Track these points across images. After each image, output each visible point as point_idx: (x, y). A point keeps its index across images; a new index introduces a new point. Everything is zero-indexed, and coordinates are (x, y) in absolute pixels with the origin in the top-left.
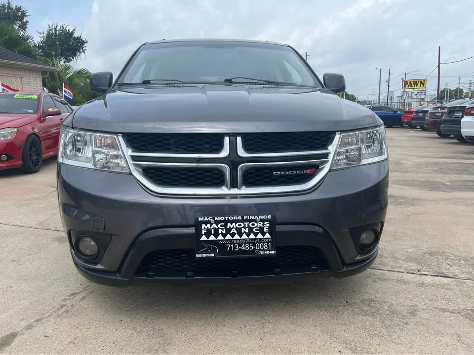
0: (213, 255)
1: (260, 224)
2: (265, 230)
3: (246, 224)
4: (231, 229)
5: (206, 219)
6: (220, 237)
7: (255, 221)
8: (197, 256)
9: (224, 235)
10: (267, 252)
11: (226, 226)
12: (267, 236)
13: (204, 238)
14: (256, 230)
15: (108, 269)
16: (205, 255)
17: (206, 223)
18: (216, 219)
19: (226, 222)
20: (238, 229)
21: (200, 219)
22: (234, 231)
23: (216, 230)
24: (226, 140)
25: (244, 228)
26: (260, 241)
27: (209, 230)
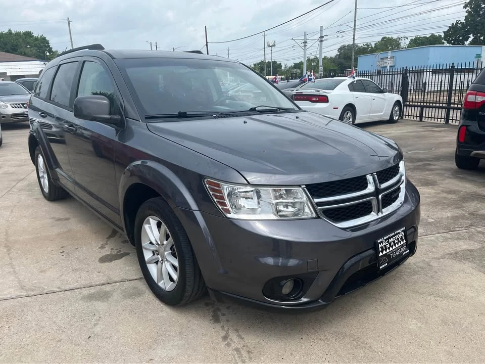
0: (386, 264)
1: (400, 235)
2: (403, 238)
3: (396, 236)
5: (381, 240)
6: (388, 251)
7: (399, 233)
8: (381, 268)
9: (389, 248)
10: (406, 252)
11: (388, 242)
12: (404, 241)
13: (381, 254)
14: (400, 239)
15: (312, 300)
16: (383, 266)
17: (382, 242)
18: (385, 238)
19: (388, 239)
20: (394, 242)
21: (379, 241)
22: (392, 244)
23: (385, 246)
24: (370, 178)
25: (396, 240)
26: (402, 246)
27: (382, 247)
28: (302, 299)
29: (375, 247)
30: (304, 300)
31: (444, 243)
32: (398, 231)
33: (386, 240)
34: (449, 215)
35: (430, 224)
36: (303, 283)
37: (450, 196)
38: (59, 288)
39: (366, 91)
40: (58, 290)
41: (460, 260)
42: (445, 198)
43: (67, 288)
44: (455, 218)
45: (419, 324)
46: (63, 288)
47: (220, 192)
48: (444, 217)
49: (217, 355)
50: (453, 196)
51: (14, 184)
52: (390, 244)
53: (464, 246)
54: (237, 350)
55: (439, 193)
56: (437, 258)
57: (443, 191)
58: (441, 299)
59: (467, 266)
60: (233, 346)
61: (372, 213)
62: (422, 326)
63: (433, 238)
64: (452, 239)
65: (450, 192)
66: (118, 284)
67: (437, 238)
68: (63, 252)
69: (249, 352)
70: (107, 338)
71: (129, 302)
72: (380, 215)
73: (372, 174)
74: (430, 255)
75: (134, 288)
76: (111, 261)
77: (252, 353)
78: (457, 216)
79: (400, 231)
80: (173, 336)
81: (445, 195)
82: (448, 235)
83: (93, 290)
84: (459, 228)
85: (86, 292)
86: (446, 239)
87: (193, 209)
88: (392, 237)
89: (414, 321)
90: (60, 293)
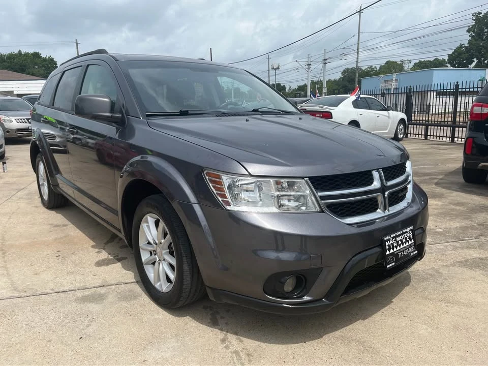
0: (394, 264)
1: (408, 234)
2: (411, 237)
3: (404, 235)
4: (398, 241)
5: (388, 238)
6: (395, 249)
7: (407, 232)
8: (388, 267)
9: (396, 247)
10: (414, 253)
11: (396, 240)
12: (412, 241)
13: (388, 253)
14: (408, 239)
16: (391, 265)
17: (389, 240)
18: (392, 236)
19: (395, 237)
20: (401, 241)
21: (385, 239)
22: (400, 242)
23: (392, 244)
24: (376, 174)
25: (404, 239)
26: (410, 246)
27: (389, 246)
28: (305, 297)
29: (382, 244)
30: (306, 298)
31: (453, 252)
32: (406, 230)
33: (393, 238)
34: (458, 225)
35: (439, 233)
36: (306, 280)
37: (458, 208)
38: (52, 289)
39: (370, 108)
40: (51, 292)
41: (471, 268)
42: (453, 210)
43: (61, 290)
44: (464, 229)
45: (429, 330)
46: (57, 290)
47: (220, 183)
48: (453, 227)
49: (215, 357)
50: (461, 208)
51: (14, 193)
53: (474, 254)
54: (236, 352)
55: (447, 205)
56: (446, 265)
57: (450, 203)
58: (452, 305)
59: (478, 273)
60: (232, 349)
61: (379, 210)
62: (433, 331)
63: (442, 247)
64: (463, 248)
65: (459, 204)
66: (114, 286)
67: (446, 247)
68: (59, 256)
69: (248, 355)
70: (99, 339)
71: (124, 304)
72: (387, 213)
73: (377, 170)
74: (440, 263)
75: (131, 291)
76: (107, 264)
77: (251, 356)
78: (465, 227)
79: (407, 230)
80: (169, 338)
81: (452, 207)
82: (458, 245)
83: (87, 293)
84: (468, 237)
85: (79, 294)
86: (455, 248)
87: (193, 202)
88: (400, 235)
89: (425, 327)
90: (53, 294)
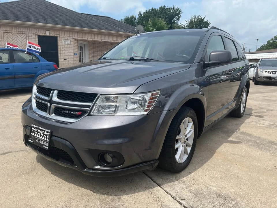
0: (32, 142)
1: (46, 133)
2: (48, 137)
3: (43, 132)
5: (33, 126)
6: (36, 135)
8: (29, 140)
11: (37, 130)
12: (48, 140)
13: (32, 134)
14: (45, 136)
18: (36, 126)
22: (39, 133)
23: (35, 131)
24: (52, 92)
25: (42, 133)
26: (45, 141)
32: (44, 129)
33: (36, 128)
52: (38, 132)
73: (54, 90)
79: (46, 130)
88: (40, 129)
